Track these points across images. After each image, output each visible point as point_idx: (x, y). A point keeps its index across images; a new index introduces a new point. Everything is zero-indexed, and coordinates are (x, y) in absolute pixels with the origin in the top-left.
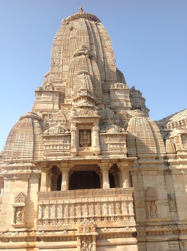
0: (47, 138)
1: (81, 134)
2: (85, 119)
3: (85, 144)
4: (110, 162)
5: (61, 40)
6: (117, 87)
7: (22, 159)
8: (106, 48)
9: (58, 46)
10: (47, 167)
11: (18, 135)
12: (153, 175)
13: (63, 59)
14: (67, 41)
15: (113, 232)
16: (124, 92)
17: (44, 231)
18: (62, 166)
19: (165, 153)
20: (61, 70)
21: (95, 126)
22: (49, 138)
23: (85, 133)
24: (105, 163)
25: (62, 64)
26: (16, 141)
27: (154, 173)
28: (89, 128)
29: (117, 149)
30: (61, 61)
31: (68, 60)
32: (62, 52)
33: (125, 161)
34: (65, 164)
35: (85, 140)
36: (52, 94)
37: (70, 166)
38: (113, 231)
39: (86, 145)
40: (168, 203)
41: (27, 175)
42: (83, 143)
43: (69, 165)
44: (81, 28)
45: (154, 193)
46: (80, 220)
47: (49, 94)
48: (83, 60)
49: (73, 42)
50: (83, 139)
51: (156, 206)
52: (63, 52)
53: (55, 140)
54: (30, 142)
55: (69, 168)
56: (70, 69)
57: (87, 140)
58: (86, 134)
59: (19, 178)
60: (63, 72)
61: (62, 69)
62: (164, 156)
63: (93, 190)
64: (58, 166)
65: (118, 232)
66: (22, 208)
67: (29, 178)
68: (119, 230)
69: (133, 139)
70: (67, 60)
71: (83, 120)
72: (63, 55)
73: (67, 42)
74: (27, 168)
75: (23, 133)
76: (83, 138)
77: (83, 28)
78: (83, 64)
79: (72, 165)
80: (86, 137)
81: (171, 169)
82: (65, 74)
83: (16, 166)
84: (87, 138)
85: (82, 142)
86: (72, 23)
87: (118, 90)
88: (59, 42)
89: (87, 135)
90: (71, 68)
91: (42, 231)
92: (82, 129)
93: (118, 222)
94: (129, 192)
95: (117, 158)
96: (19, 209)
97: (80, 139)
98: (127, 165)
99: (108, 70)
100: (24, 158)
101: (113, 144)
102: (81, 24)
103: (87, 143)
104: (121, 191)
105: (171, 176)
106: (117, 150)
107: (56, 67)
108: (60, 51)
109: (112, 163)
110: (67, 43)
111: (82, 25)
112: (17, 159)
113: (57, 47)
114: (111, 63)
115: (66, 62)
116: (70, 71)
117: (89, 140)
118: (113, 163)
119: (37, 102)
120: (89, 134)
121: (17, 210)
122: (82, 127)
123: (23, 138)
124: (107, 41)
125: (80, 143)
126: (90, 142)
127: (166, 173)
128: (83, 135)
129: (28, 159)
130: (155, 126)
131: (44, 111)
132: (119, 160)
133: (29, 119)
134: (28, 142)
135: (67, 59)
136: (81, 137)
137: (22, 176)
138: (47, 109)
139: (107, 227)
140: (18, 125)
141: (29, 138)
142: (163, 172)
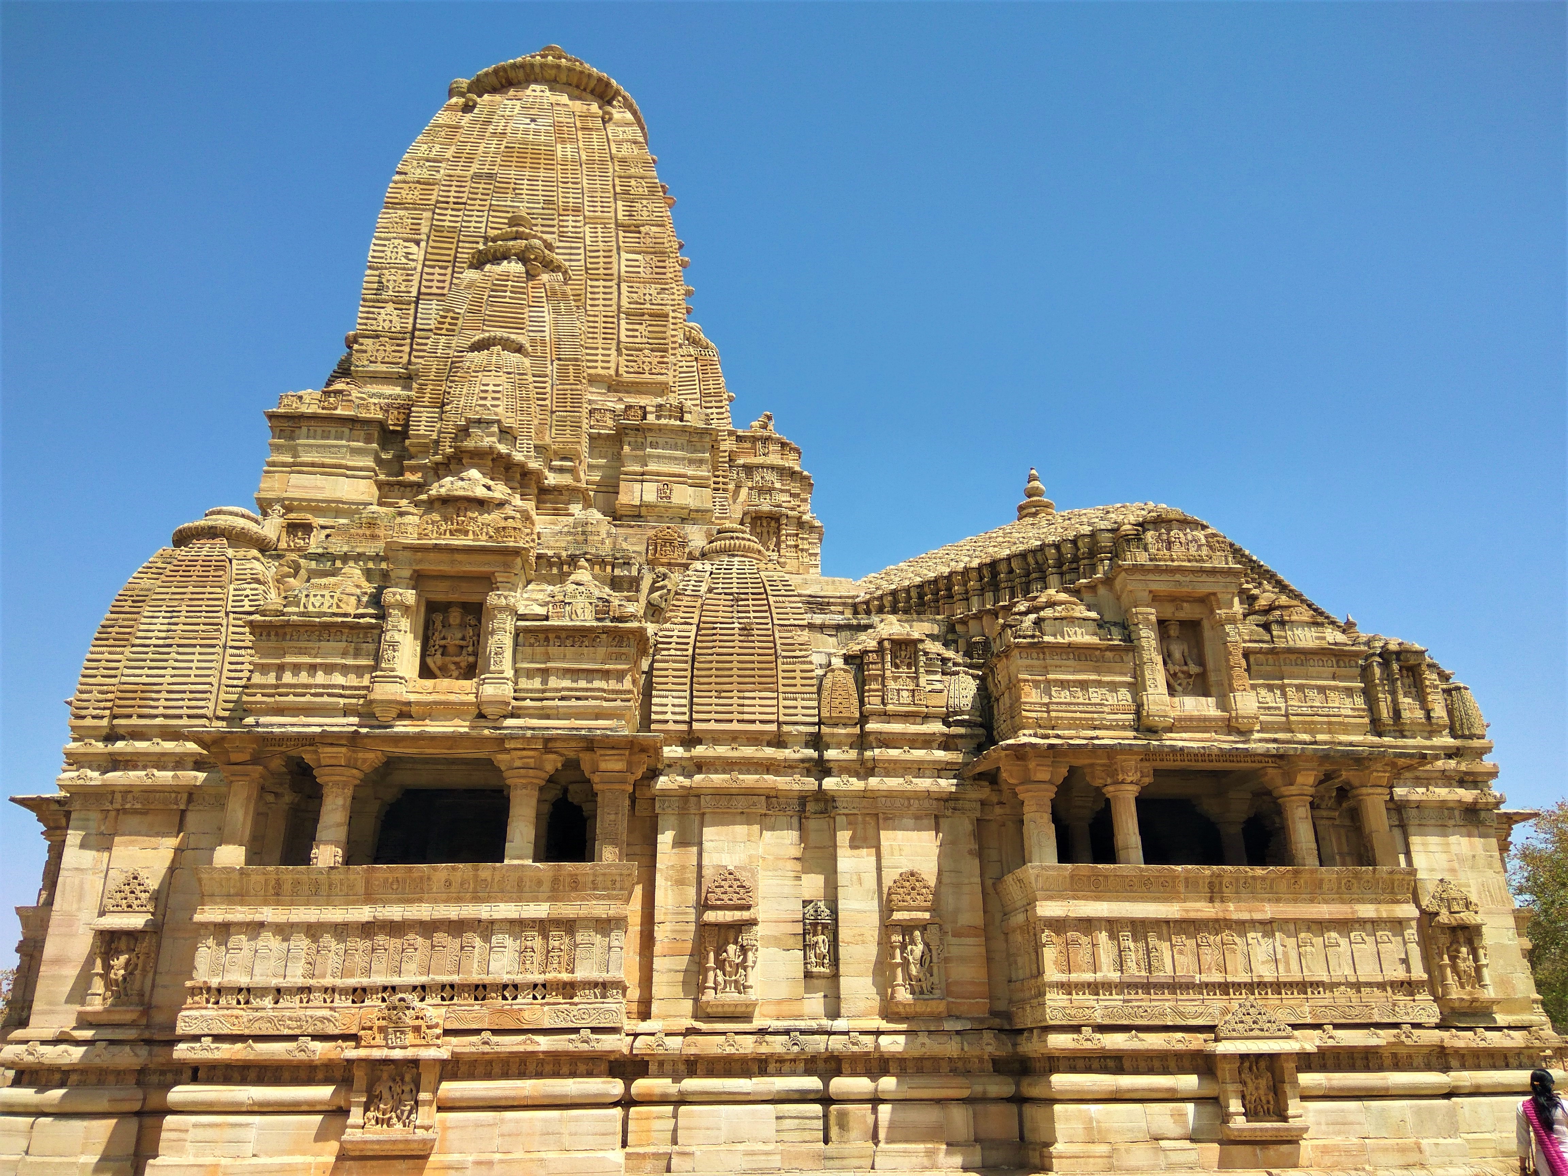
0: (273, 633)
1: (438, 625)
2: (458, 557)
3: (453, 667)
4: (547, 750)
5: (424, 184)
6: (658, 417)
7: (159, 721)
8: (639, 232)
9: (406, 209)
10: (255, 760)
11: (151, 614)
12: (748, 813)
13: (426, 270)
14: (454, 188)
15: (521, 1048)
16: (685, 443)
17: (210, 1039)
18: (323, 763)
19: (816, 719)
20: (411, 320)
21: (498, 589)
22: (280, 631)
23: (455, 617)
24: (525, 753)
25: (419, 293)
26: (138, 641)
27: (754, 804)
28: (475, 598)
29: (589, 694)
30: (416, 278)
31: (448, 278)
32: (424, 237)
33: (613, 748)
34: (335, 749)
35: (451, 649)
36: (347, 431)
37: (365, 760)
38: (517, 1044)
39: (455, 674)
40: (801, 938)
41: (173, 795)
42: (439, 663)
43: (360, 755)
44: (526, 132)
45: (742, 891)
46: (380, 996)
47: (333, 430)
48: (510, 283)
49: (480, 196)
50: (443, 642)
51: (742, 946)
52: (428, 237)
53: (310, 644)
54: (201, 646)
55: (355, 771)
56: (444, 323)
57: (462, 647)
58: (458, 621)
59: (138, 806)
60: (417, 333)
61: (415, 318)
62: (807, 734)
63: (453, 868)
64: (308, 758)
65: (543, 1052)
66: (136, 940)
67: (182, 807)
68: (544, 1043)
69: (685, 653)
70: (442, 278)
71: (445, 557)
72: (426, 252)
73: (452, 194)
74: (177, 762)
75: (175, 603)
76: (444, 638)
77: (537, 133)
78: (507, 300)
79: (371, 756)
80: (460, 635)
81: (831, 793)
82: (424, 341)
83: (129, 749)
84: (463, 639)
85: (438, 655)
86: (491, 104)
87: (661, 429)
88: (416, 193)
89: (463, 626)
90: (451, 314)
91: (205, 1036)
92: (440, 597)
93: (546, 1008)
94: (614, 882)
95: (583, 732)
96: (123, 945)
97: (431, 642)
98: (620, 766)
99: (631, 333)
100: (166, 716)
101: (574, 674)
102: (532, 112)
103: (455, 663)
104: (576, 875)
105: (832, 821)
106: (586, 698)
107: (390, 307)
108: (417, 231)
109: (556, 753)
110: (452, 200)
111: (533, 120)
112: (134, 721)
113: (401, 213)
114: (648, 306)
115: (435, 284)
116: (444, 332)
117: (470, 649)
118: (561, 755)
119: (273, 464)
120: (473, 622)
121: (113, 946)
122: (441, 593)
123: (173, 627)
124: (645, 202)
125: (429, 660)
126: (471, 659)
127: (811, 807)
128: (445, 625)
129: (185, 721)
130: (790, 602)
131: (300, 509)
132: (590, 744)
133: (217, 541)
134: (194, 646)
135: (443, 271)
136: (436, 634)
137: (152, 795)
138: (318, 501)
139: (496, 1027)
140: (159, 565)
141: (202, 627)
142: (796, 801)
